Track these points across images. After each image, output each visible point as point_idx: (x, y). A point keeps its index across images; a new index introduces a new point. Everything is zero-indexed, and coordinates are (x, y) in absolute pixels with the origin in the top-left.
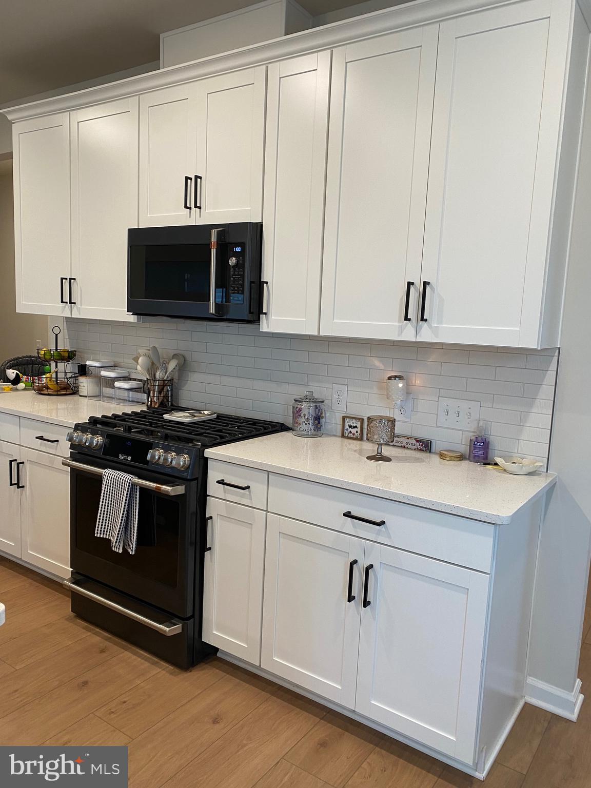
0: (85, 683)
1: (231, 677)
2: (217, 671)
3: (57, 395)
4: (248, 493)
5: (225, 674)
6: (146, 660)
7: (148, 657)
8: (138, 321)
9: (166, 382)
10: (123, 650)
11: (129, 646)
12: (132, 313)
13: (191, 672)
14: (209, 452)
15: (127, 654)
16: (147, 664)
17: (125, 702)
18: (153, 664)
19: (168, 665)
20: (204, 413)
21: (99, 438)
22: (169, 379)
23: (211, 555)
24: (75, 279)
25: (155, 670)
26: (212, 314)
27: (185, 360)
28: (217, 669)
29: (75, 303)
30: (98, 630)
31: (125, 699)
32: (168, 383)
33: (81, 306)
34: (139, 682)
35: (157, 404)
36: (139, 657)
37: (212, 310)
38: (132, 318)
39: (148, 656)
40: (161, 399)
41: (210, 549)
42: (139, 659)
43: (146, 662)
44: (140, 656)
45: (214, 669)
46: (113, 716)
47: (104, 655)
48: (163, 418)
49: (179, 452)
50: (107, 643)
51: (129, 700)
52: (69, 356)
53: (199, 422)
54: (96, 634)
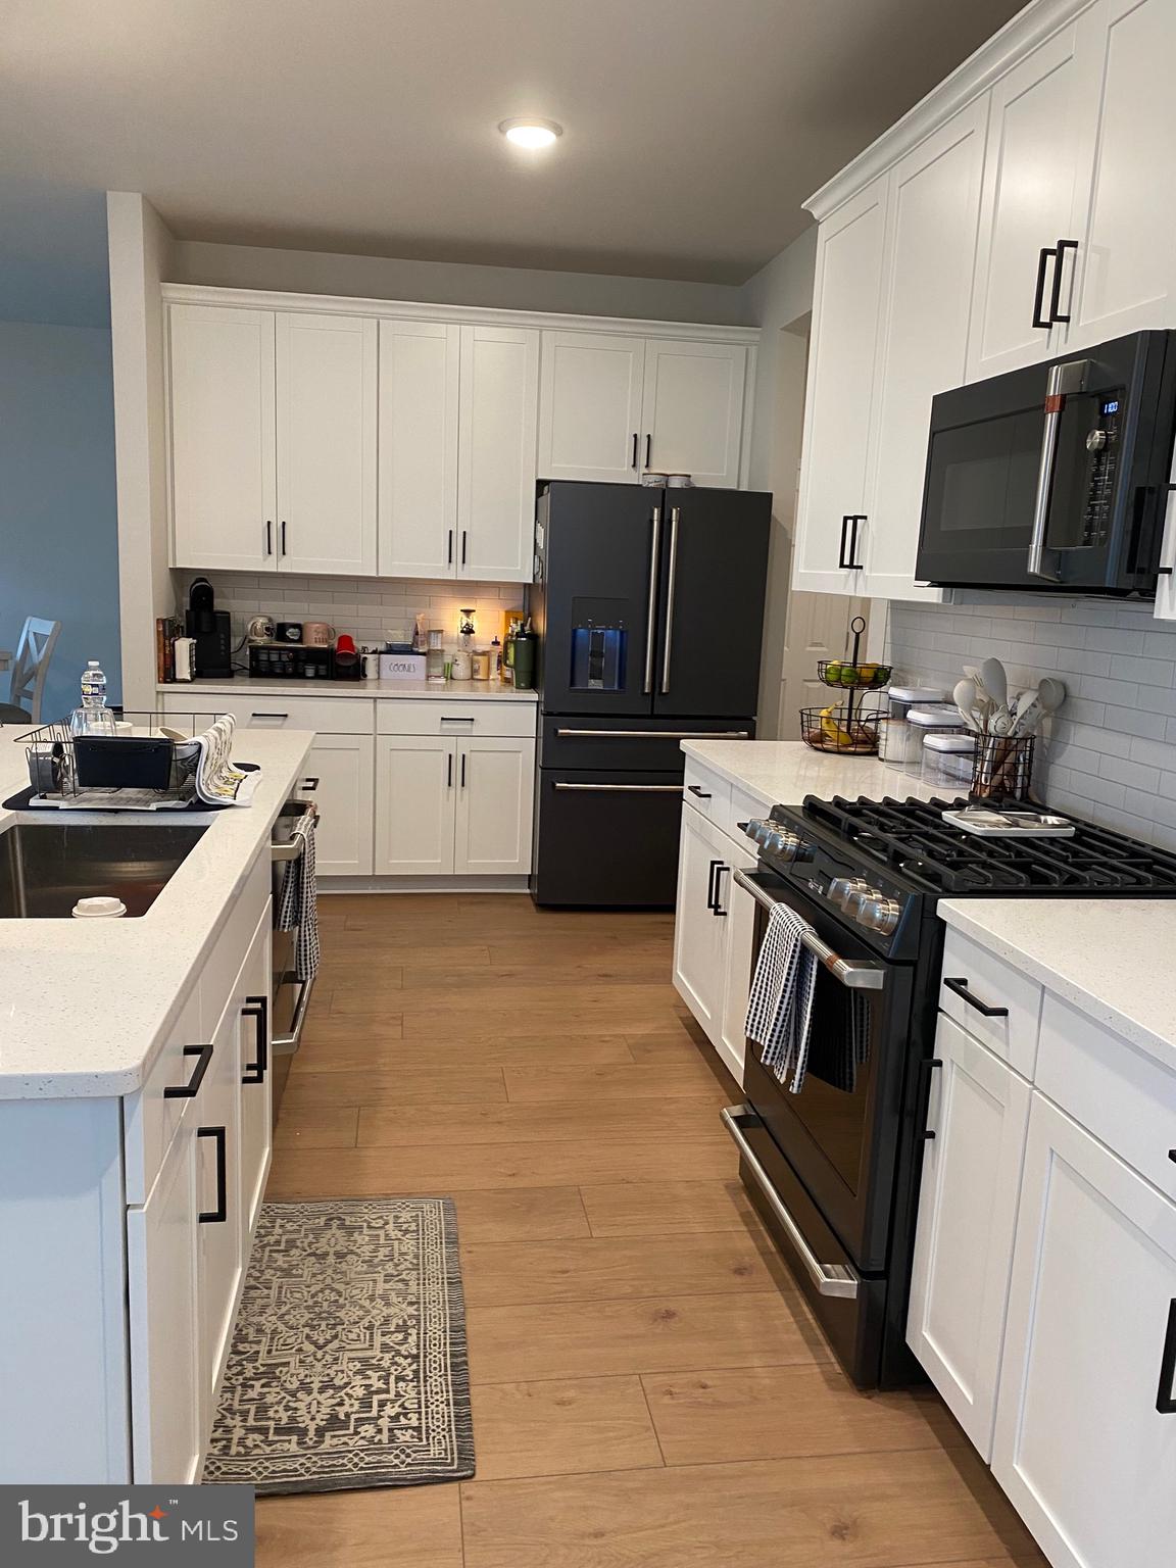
0: (669, 1315)
1: (946, 1456)
2: (928, 1428)
3: (839, 753)
4: (1003, 1026)
5: (940, 1445)
6: (803, 1327)
7: (810, 1324)
8: (943, 601)
9: (1014, 742)
10: (775, 1287)
11: (792, 1284)
12: (928, 583)
13: (869, 1398)
14: (947, 908)
15: (776, 1298)
16: (798, 1337)
17: (704, 1387)
18: (808, 1342)
19: (833, 1360)
20: (1046, 821)
21: (791, 839)
22: (1020, 735)
23: (935, 1149)
24: (865, 518)
25: (804, 1358)
26: (1034, 575)
27: (1065, 696)
28: (930, 1423)
29: (861, 567)
30: (762, 1228)
31: (709, 1383)
32: (1016, 745)
33: (871, 572)
34: (756, 1362)
35: (987, 791)
36: (794, 1315)
37: (1034, 567)
38: (934, 595)
39: (812, 1321)
40: (997, 778)
41: (932, 1135)
42: (792, 1320)
43: (799, 1333)
44: (796, 1313)
45: (923, 1420)
46: (667, 1400)
47: (738, 1280)
48: (940, 816)
49: (888, 894)
50: (760, 1261)
51: (715, 1386)
52: (876, 676)
53: (1010, 838)
54: (755, 1235)
